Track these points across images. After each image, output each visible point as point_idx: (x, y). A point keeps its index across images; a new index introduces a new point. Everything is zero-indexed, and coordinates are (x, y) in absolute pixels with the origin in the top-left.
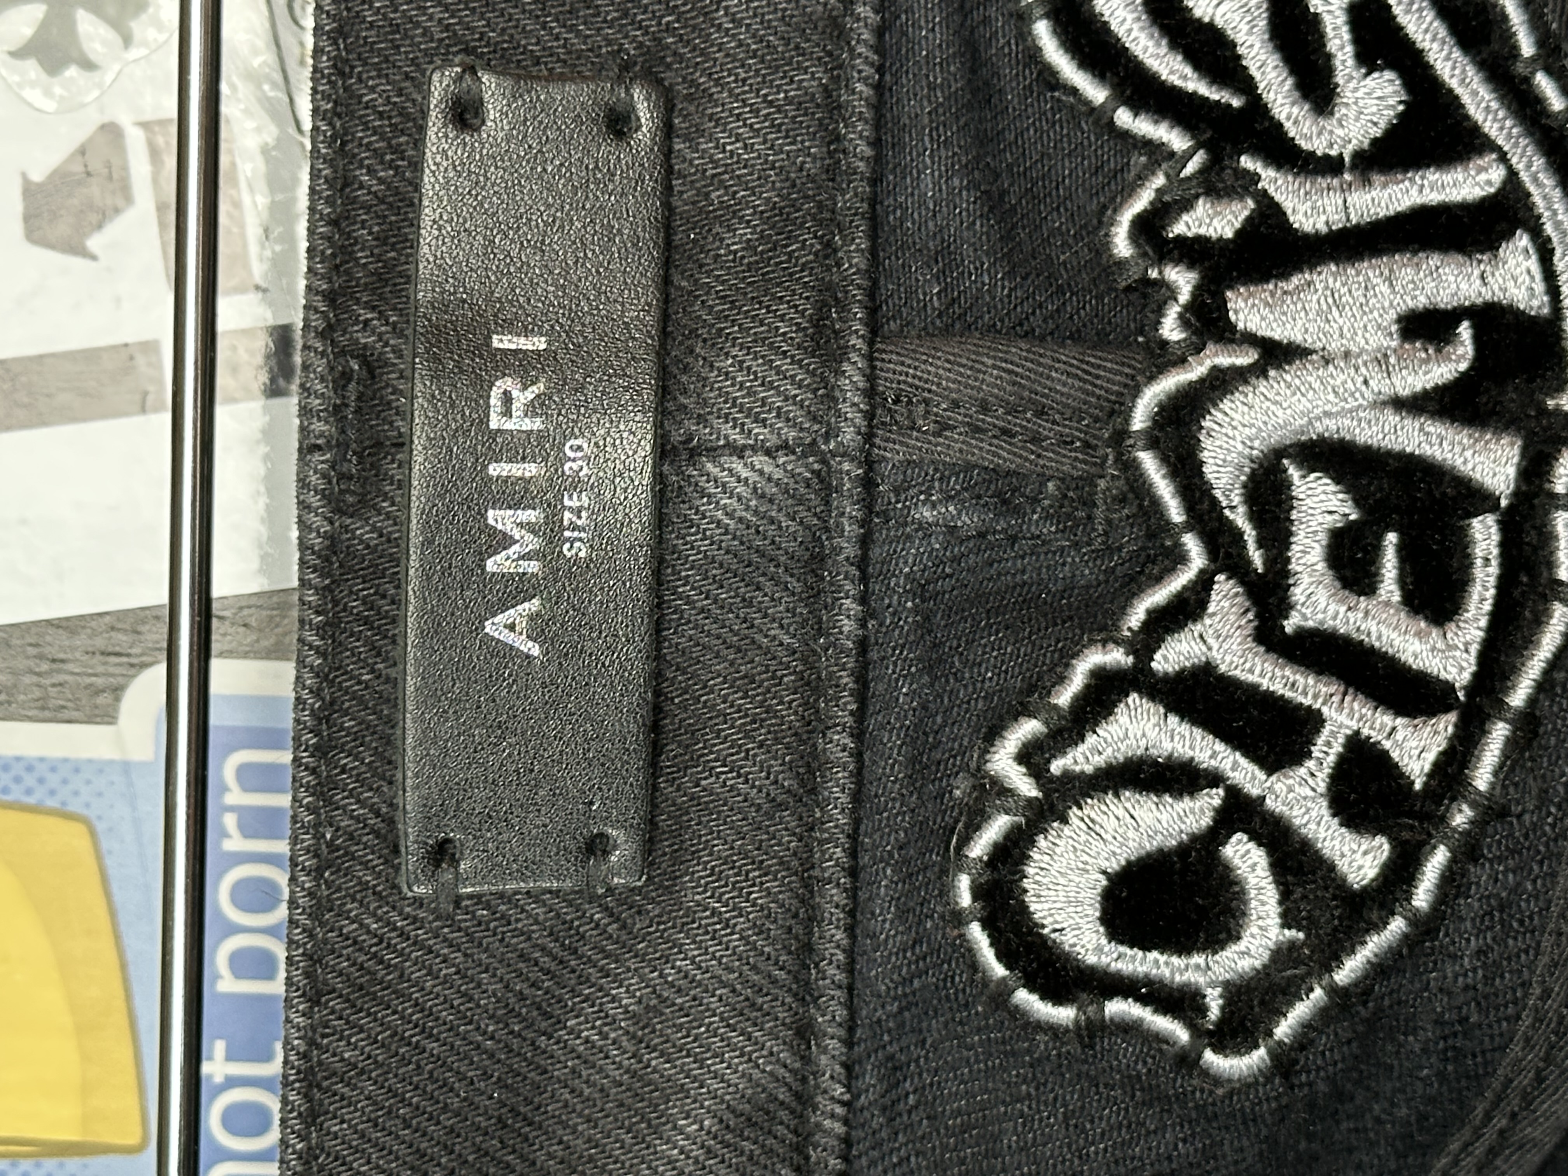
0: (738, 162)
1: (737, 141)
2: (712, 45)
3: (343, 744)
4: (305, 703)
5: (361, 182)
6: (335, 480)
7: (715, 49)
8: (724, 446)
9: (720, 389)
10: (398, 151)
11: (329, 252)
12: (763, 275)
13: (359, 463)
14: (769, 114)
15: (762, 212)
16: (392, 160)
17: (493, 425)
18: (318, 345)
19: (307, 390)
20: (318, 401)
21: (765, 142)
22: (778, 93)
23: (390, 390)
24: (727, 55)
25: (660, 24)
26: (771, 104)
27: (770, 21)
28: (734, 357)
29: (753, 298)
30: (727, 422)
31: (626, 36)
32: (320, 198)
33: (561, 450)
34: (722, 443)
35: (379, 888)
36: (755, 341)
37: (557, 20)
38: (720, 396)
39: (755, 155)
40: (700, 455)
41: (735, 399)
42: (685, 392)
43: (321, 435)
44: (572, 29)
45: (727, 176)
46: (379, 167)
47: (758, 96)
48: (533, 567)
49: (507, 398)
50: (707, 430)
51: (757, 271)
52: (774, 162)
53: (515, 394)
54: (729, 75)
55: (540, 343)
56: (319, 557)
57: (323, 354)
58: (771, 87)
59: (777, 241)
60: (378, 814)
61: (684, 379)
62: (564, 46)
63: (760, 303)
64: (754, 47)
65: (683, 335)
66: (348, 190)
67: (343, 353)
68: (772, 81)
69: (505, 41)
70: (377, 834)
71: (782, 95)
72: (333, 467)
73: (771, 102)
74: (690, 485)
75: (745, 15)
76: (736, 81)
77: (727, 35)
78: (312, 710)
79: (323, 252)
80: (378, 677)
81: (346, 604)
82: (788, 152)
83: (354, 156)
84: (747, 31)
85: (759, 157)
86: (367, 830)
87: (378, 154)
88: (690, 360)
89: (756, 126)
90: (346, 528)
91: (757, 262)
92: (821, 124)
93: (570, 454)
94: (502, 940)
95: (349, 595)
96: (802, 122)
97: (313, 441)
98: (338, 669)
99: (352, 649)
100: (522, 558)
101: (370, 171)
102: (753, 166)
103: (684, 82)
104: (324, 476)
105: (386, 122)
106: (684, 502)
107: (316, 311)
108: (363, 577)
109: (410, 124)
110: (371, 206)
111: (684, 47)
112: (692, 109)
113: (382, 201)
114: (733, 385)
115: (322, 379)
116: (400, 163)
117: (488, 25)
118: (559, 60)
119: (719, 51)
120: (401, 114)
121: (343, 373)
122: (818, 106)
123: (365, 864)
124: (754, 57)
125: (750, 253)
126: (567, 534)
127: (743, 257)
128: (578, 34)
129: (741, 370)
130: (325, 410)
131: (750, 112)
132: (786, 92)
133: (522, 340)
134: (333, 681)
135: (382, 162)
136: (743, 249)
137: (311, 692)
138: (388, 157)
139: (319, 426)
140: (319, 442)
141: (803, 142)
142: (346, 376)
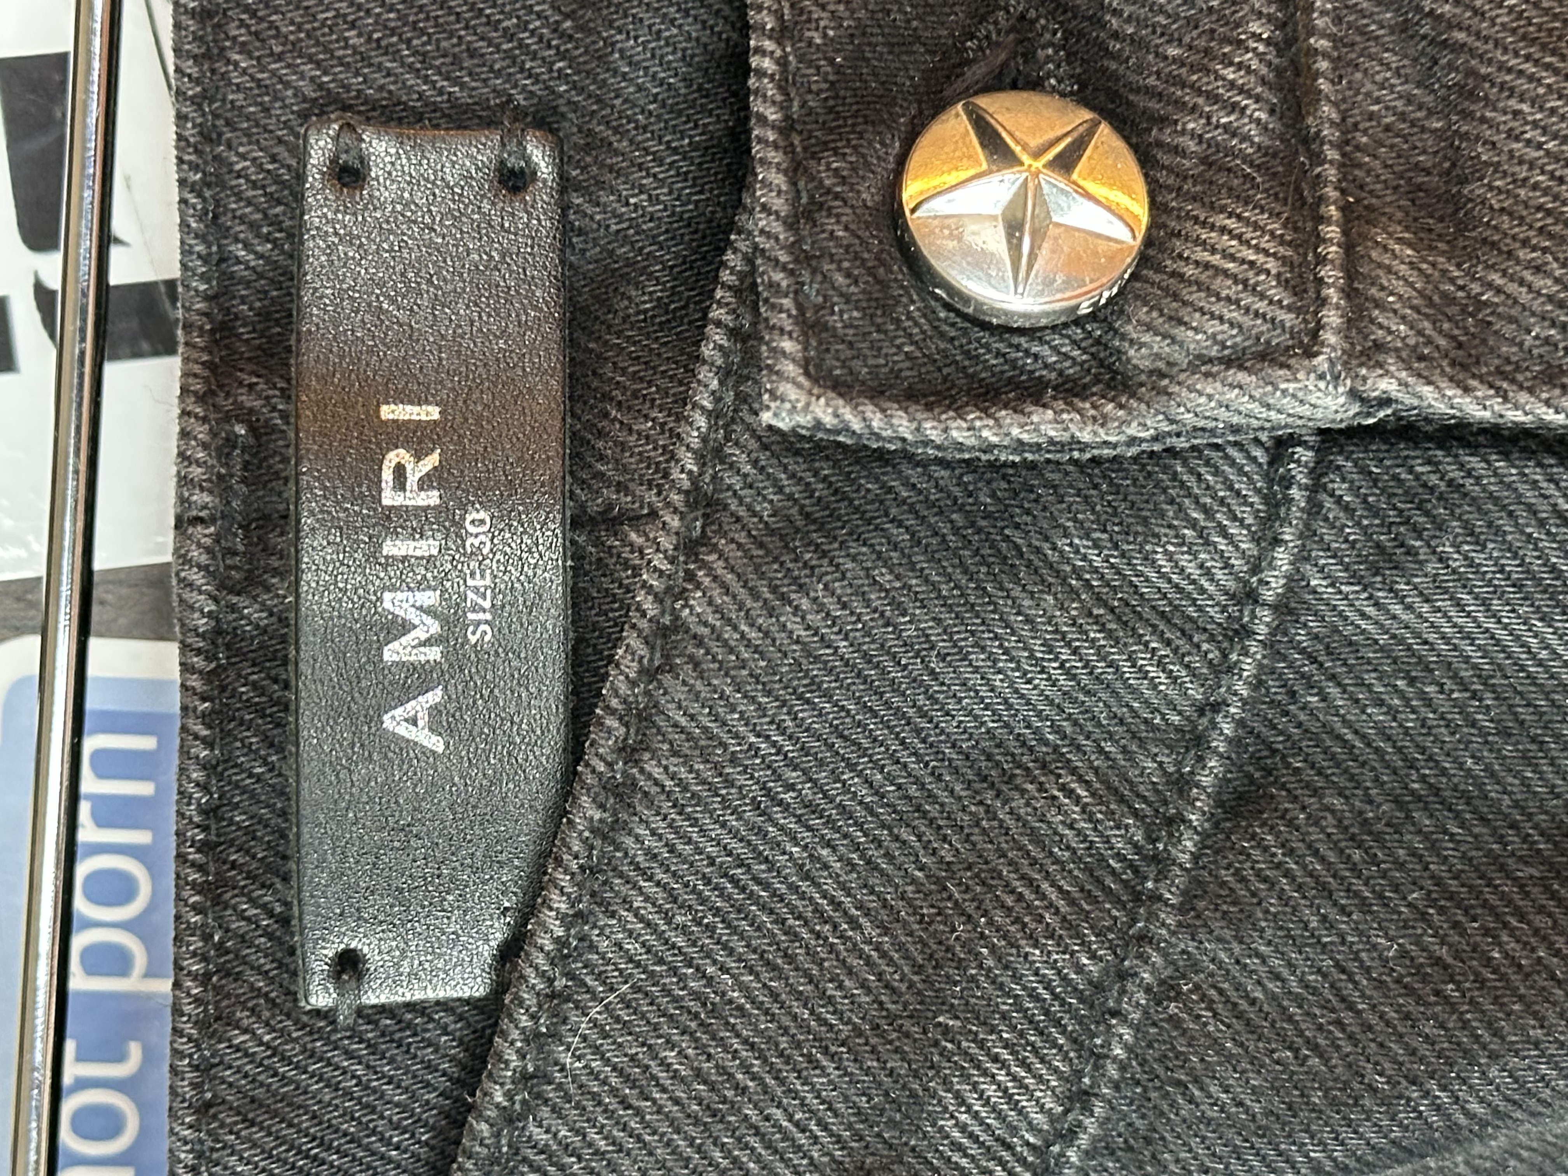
0: (643, 216)
1: (641, 192)
2: (609, 91)
3: (233, 840)
4: (190, 798)
5: (237, 257)
6: (220, 556)
7: (613, 95)
8: (648, 515)
9: (640, 453)
10: (276, 223)
11: (208, 327)
12: (677, 334)
13: (246, 537)
14: (675, 162)
15: (672, 267)
16: (269, 233)
17: (386, 502)
18: (198, 410)
19: (188, 458)
20: (200, 470)
21: (670, 193)
22: (683, 139)
23: (277, 459)
24: (626, 101)
25: (551, 70)
26: (675, 151)
27: (670, 62)
28: (653, 420)
29: (668, 359)
30: (650, 489)
31: (515, 86)
32: (194, 275)
33: (460, 525)
34: (646, 511)
35: (273, 995)
36: (675, 402)
37: (440, 73)
38: (641, 461)
39: (661, 207)
40: (622, 524)
41: (658, 464)
42: (601, 458)
43: (205, 507)
44: (456, 82)
45: (632, 231)
46: (256, 241)
47: (660, 143)
48: (434, 654)
49: (400, 471)
50: (629, 499)
51: (670, 330)
52: (683, 212)
53: (409, 468)
54: (629, 122)
55: (432, 413)
56: (204, 639)
57: (205, 420)
58: (674, 133)
59: (689, 297)
60: (271, 914)
61: (600, 444)
62: (449, 101)
63: (676, 363)
64: (655, 91)
65: (595, 398)
66: (224, 265)
67: (227, 418)
68: (674, 126)
69: (385, 99)
70: (270, 936)
71: (687, 141)
72: (218, 541)
73: (675, 148)
74: (611, 556)
75: (642, 57)
76: (636, 128)
77: (625, 80)
78: (199, 804)
79: (201, 328)
80: (271, 770)
81: (234, 689)
82: (697, 202)
83: (228, 229)
84: (646, 75)
85: (665, 210)
86: (260, 932)
87: (253, 226)
88: (605, 423)
89: (661, 176)
90: (233, 608)
91: (668, 321)
92: (729, 171)
93: (471, 529)
94: (408, 1052)
95: (237, 680)
96: (709, 169)
97: (194, 513)
98: (226, 761)
99: (242, 741)
100: (423, 644)
101: (247, 246)
102: (659, 219)
103: (580, 131)
104: (209, 550)
105: (260, 192)
106: (605, 575)
107: (195, 375)
108: (253, 660)
109: (286, 192)
110: (249, 282)
111: (578, 95)
112: (588, 159)
113: (261, 276)
114: (655, 449)
115: (205, 446)
116: (278, 235)
117: (365, 81)
118: (444, 116)
119: (616, 97)
120: (276, 182)
121: (227, 440)
122: (726, 151)
123: (259, 970)
124: (655, 101)
125: (662, 311)
126: (471, 616)
127: (654, 316)
128: (462, 86)
129: (663, 432)
130: (209, 480)
131: (653, 160)
132: (691, 137)
133: (416, 409)
134: (222, 774)
135: (258, 236)
136: (653, 308)
137: (198, 785)
138: (265, 230)
139: (200, 498)
140: (202, 514)
141: (711, 190)
142: (231, 441)
